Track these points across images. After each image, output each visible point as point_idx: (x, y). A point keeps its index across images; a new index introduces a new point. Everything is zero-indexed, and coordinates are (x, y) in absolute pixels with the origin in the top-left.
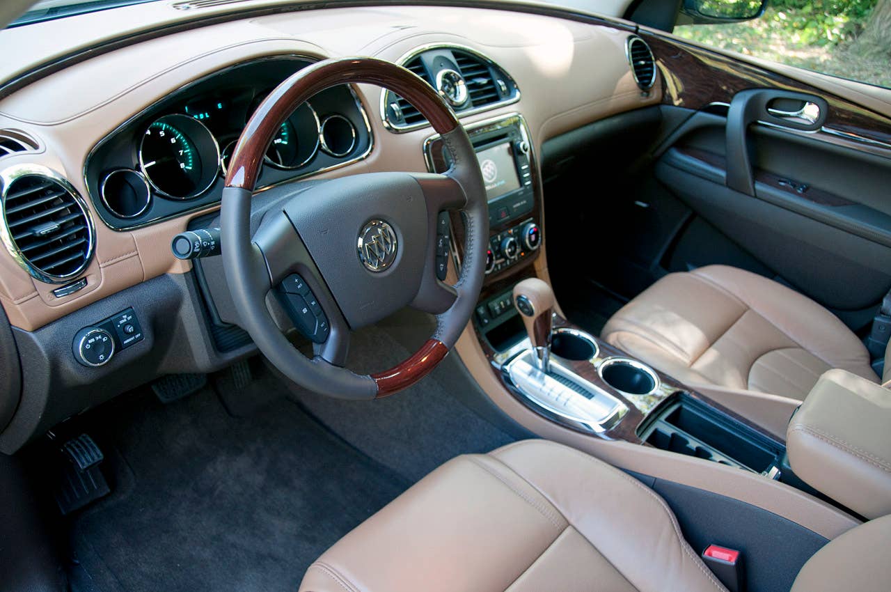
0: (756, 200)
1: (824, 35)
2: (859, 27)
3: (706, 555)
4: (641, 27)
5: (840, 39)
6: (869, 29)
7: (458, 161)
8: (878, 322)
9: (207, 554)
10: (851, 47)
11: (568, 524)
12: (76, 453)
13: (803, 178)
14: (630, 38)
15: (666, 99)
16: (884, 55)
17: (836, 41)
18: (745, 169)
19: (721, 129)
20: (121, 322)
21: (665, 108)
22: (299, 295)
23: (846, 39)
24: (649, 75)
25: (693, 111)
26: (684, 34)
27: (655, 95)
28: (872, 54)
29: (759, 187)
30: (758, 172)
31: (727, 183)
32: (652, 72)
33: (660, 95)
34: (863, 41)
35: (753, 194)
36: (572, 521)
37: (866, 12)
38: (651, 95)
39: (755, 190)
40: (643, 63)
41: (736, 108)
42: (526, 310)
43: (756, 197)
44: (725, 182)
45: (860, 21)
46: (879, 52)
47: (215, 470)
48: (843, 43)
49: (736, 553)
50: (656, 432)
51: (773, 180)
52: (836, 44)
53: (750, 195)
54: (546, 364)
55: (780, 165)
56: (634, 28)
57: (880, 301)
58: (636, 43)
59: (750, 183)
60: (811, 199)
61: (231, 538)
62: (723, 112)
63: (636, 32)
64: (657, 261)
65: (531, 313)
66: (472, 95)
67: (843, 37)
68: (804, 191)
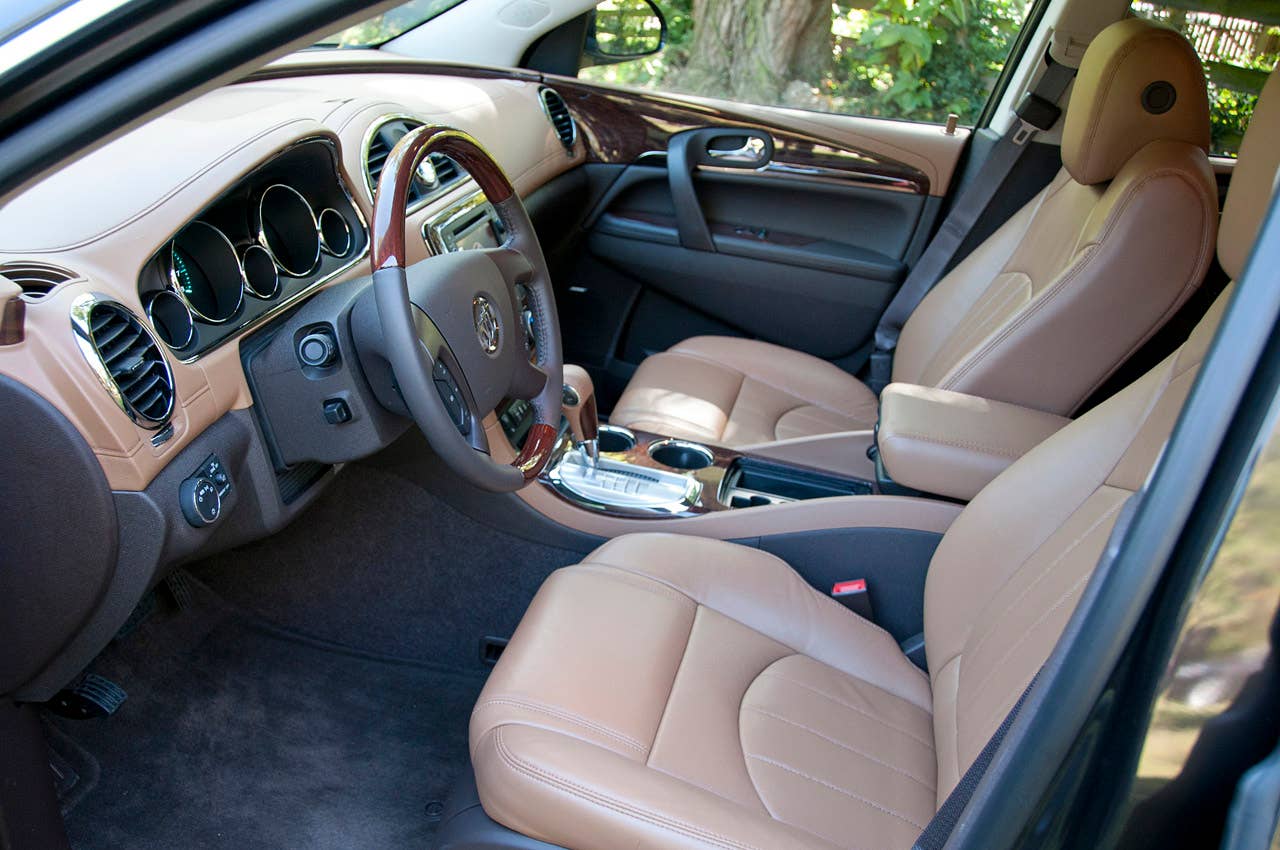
0: (718, 255)
1: (643, 69)
2: (681, 55)
3: (835, 593)
4: (546, 76)
5: (665, 73)
6: (695, 56)
7: (516, 231)
8: (875, 360)
9: (248, 812)
10: (680, 80)
11: (698, 604)
12: (94, 696)
13: (757, 223)
14: (540, 90)
15: (590, 158)
16: (719, 87)
17: (660, 74)
18: (698, 224)
19: (664, 181)
20: (212, 471)
21: (591, 168)
22: (444, 381)
23: (671, 71)
24: (568, 130)
25: (623, 166)
26: (587, 75)
27: (580, 153)
28: (705, 87)
29: (718, 240)
30: (713, 225)
31: (681, 241)
32: (570, 127)
33: (584, 152)
34: (691, 72)
35: (713, 249)
36: (699, 600)
37: (684, 37)
38: (575, 153)
39: (714, 244)
40: (560, 117)
41: (676, 156)
42: (569, 400)
43: (717, 252)
44: (678, 242)
45: (680, 47)
46: (713, 85)
47: (193, 722)
48: (669, 76)
49: (863, 581)
50: (734, 499)
51: (731, 230)
52: (662, 79)
53: (711, 252)
54: (596, 460)
55: (732, 212)
56: (538, 78)
57: (871, 337)
58: (548, 95)
59: (708, 236)
60: (777, 242)
61: (267, 785)
62: (662, 162)
63: (541, 80)
64: (611, 355)
65: (575, 401)
66: (438, 171)
67: (666, 69)
68: (766, 234)
